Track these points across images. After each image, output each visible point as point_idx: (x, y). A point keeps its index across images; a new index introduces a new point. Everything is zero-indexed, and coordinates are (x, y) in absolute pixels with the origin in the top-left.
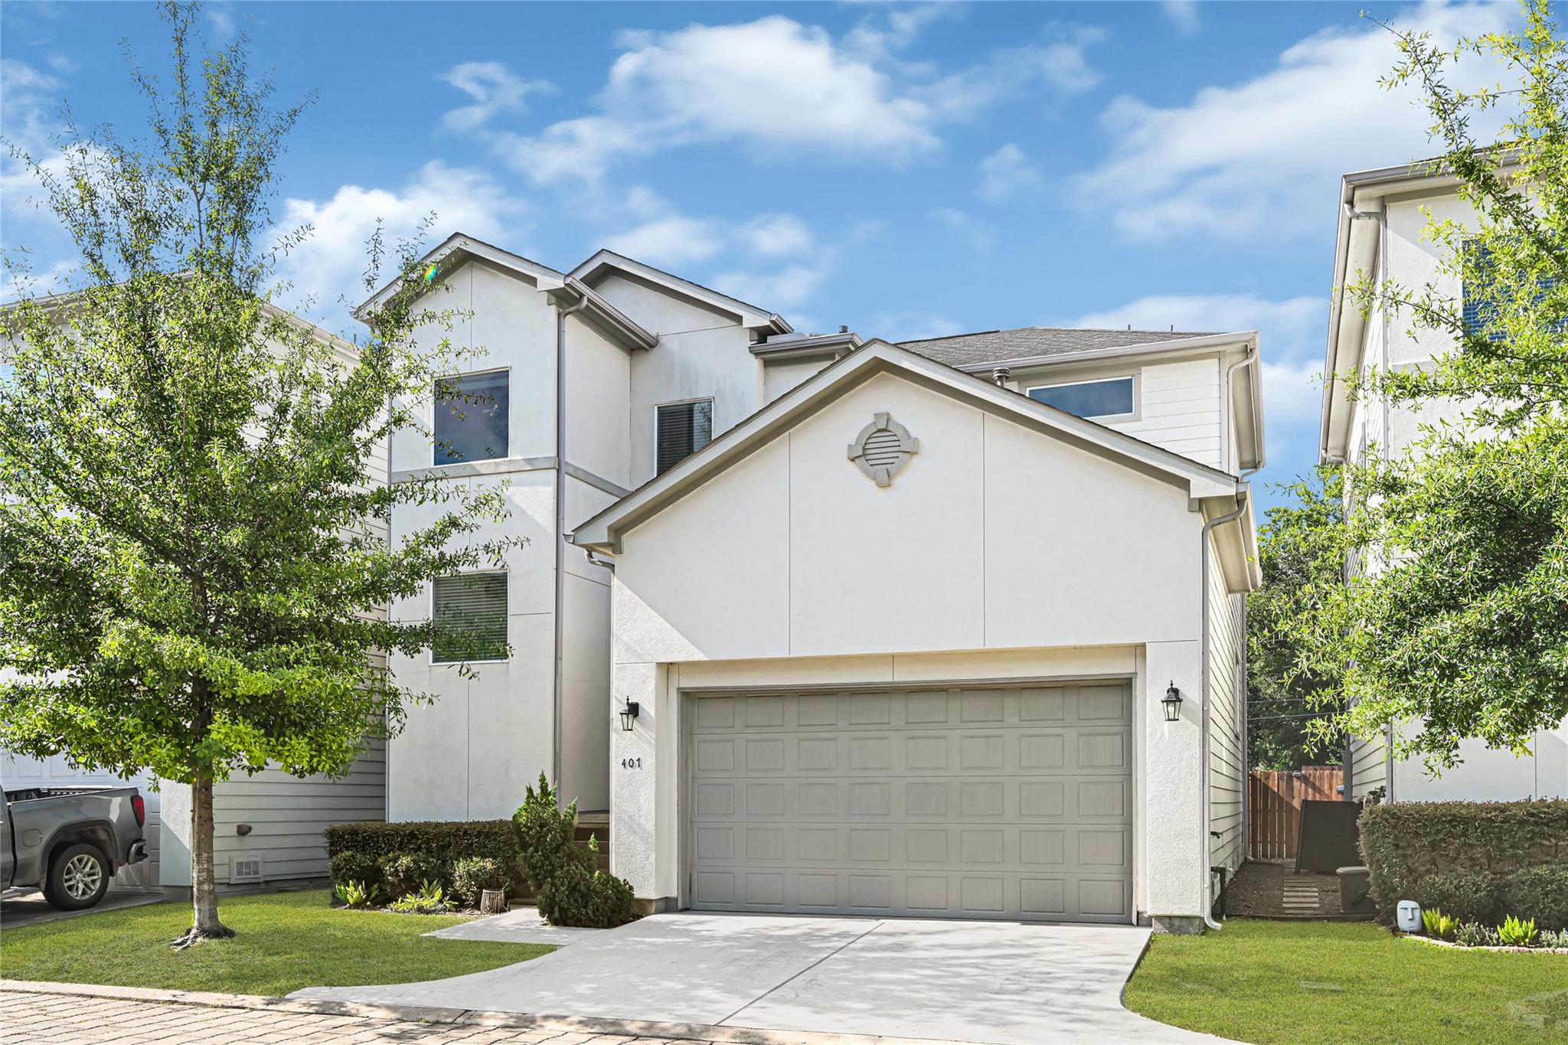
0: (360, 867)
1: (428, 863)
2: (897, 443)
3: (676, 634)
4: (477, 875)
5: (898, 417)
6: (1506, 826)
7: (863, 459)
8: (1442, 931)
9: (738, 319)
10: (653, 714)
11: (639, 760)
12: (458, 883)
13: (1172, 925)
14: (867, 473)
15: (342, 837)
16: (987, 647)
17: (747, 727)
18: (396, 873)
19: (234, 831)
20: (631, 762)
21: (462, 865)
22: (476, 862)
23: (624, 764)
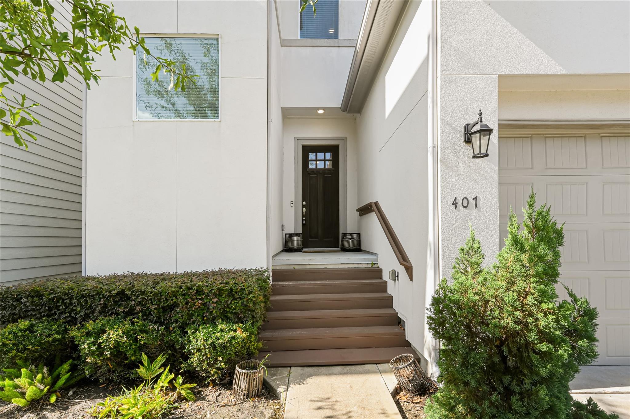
4: (225, 348)
11: (475, 198)
12: (196, 358)
15: (18, 300)
20: (465, 205)
21: (201, 335)
22: (222, 331)
23: (455, 204)
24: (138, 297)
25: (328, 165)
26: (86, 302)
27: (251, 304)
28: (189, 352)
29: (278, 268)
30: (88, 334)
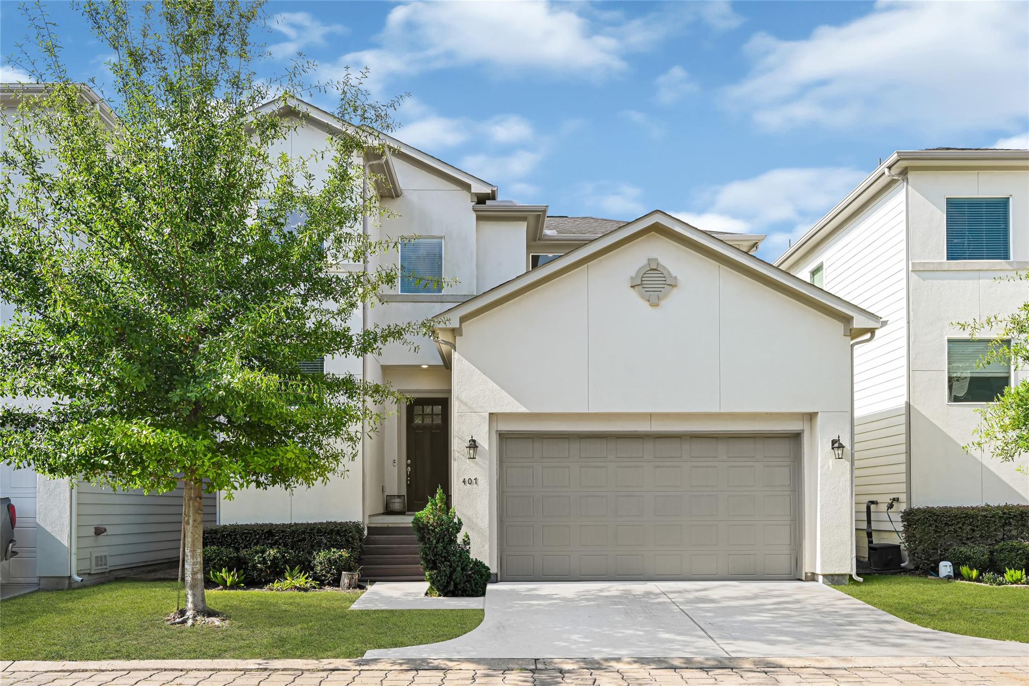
0: (228, 558)
1: (289, 553)
2: (664, 279)
3: (504, 394)
4: (336, 562)
5: (663, 261)
6: (993, 519)
7: (640, 287)
8: (974, 577)
9: (467, 187)
10: (487, 447)
11: (476, 479)
12: (319, 568)
13: (833, 580)
14: (643, 297)
16: (721, 411)
17: (543, 458)
18: (264, 561)
19: (92, 531)
20: (470, 481)
21: (322, 554)
22: (334, 552)
23: (464, 482)
24: (280, 534)
25: (438, 421)
26: (246, 537)
27: (350, 539)
28: (315, 565)
29: (373, 525)
30: (257, 553)
